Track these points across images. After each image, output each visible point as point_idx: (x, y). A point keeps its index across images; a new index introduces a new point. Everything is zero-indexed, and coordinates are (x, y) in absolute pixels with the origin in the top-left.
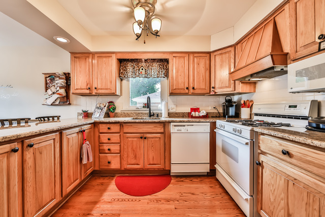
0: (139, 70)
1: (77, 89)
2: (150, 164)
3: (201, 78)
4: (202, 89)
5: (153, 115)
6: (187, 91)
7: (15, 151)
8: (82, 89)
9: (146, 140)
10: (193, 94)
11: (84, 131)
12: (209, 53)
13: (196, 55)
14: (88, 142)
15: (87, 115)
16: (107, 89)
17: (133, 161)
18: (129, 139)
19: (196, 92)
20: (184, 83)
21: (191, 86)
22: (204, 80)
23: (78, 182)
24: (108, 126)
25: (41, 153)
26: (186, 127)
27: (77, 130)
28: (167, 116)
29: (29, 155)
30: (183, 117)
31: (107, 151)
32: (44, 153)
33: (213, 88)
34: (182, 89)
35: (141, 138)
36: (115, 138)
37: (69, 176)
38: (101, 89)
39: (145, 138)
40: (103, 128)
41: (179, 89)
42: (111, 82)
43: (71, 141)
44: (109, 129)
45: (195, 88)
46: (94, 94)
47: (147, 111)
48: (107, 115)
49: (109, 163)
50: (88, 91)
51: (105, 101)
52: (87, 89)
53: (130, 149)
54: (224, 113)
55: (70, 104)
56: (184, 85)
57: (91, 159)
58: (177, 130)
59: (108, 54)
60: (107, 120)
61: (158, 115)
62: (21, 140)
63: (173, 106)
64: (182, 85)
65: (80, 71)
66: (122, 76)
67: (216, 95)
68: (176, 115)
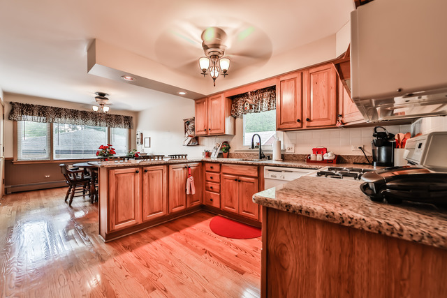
0: (244, 105)
1: (198, 131)
2: (244, 211)
3: (321, 104)
4: (324, 119)
5: (264, 157)
6: (299, 125)
7: (137, 172)
8: (202, 131)
9: (241, 184)
10: (309, 128)
11: (189, 167)
13: (312, 71)
14: (191, 177)
15: (208, 154)
16: (218, 129)
17: (230, 204)
18: (227, 180)
19: (312, 124)
20: (295, 113)
21: (306, 116)
22: (326, 105)
23: (183, 208)
24: (212, 165)
25: (153, 177)
26: (283, 173)
27: (183, 165)
28: (279, 158)
29: (146, 177)
30: (304, 161)
31: (210, 189)
32: (155, 177)
33: (341, 116)
34: (291, 122)
35: (236, 180)
36: (216, 177)
37: (174, 200)
38: (214, 130)
39: (240, 181)
40: (208, 166)
41: (288, 123)
42: (221, 122)
43: (176, 173)
44: (212, 168)
45: (312, 119)
46: (210, 135)
47: (256, 151)
48: (220, 155)
49: (211, 200)
50: (204, 133)
51: (220, 140)
52: (204, 131)
53: (227, 191)
54: (374, 157)
55: (198, 144)
56: (295, 117)
57: (194, 192)
58: (272, 176)
59: (216, 96)
60: (221, 160)
61: (269, 157)
62: (141, 167)
63: (291, 146)
64: (293, 117)
65: (200, 115)
66: (234, 114)
67: (346, 126)
68: (294, 158)
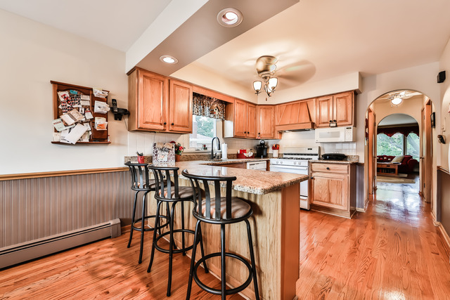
1: (147, 123)
4: (253, 134)
5: (215, 157)
6: (245, 135)
8: (154, 123)
12: (256, 105)
13: (249, 104)
16: (183, 126)
19: (249, 136)
20: (243, 127)
21: (247, 130)
30: (233, 158)
33: (260, 134)
34: (241, 133)
38: (178, 126)
42: (188, 119)
45: (249, 133)
46: (167, 131)
50: (162, 127)
52: (161, 124)
55: (107, 143)
56: (243, 129)
58: (252, 168)
59: (182, 84)
61: (218, 157)
65: (152, 98)
68: (229, 157)
